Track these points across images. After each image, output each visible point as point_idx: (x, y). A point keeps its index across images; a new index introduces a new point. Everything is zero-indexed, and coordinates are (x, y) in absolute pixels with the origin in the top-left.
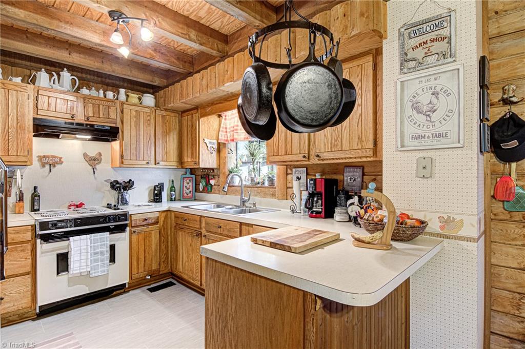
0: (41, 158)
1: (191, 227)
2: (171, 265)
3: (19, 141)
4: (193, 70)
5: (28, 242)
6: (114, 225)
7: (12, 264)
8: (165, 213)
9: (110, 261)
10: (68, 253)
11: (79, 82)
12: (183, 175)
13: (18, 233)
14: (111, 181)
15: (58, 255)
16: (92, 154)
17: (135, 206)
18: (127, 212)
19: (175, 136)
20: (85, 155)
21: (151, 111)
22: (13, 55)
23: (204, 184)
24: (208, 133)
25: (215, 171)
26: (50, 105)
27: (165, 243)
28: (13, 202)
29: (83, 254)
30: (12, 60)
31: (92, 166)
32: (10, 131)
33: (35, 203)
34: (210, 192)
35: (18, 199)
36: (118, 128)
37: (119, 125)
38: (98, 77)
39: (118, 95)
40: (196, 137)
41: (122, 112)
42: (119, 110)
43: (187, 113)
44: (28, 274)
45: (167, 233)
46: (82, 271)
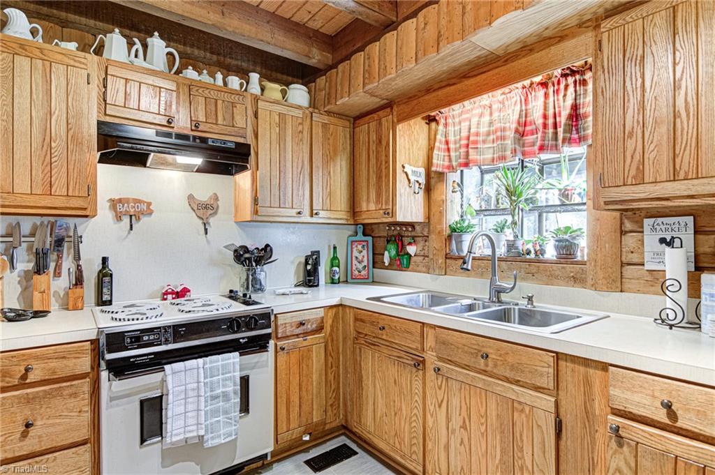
0: (114, 203)
1: (396, 344)
2: (346, 411)
3: (71, 167)
4: (397, 17)
5: (83, 376)
6: (248, 337)
7: (53, 425)
8: (334, 310)
9: (241, 411)
10: (161, 397)
11: (180, 62)
12: (350, 236)
13: (64, 357)
14: (234, 248)
15: (142, 402)
16: (203, 196)
17: (278, 295)
18: (269, 310)
19: (344, 163)
20: (191, 197)
21: (305, 115)
22: (64, 6)
23: (393, 252)
24: (409, 154)
25: (418, 228)
26: (128, 97)
27: (334, 368)
28: (65, 289)
29: (190, 400)
30: (63, 15)
31: (203, 219)
32: (53, 145)
33: (105, 290)
34: (407, 268)
35: (74, 283)
36: (248, 146)
37: (250, 140)
38: (212, 53)
39: (248, 83)
40: (387, 162)
41: (256, 115)
42: (250, 112)
43: (367, 118)
44: (84, 443)
45: (338, 349)
46: (188, 435)
